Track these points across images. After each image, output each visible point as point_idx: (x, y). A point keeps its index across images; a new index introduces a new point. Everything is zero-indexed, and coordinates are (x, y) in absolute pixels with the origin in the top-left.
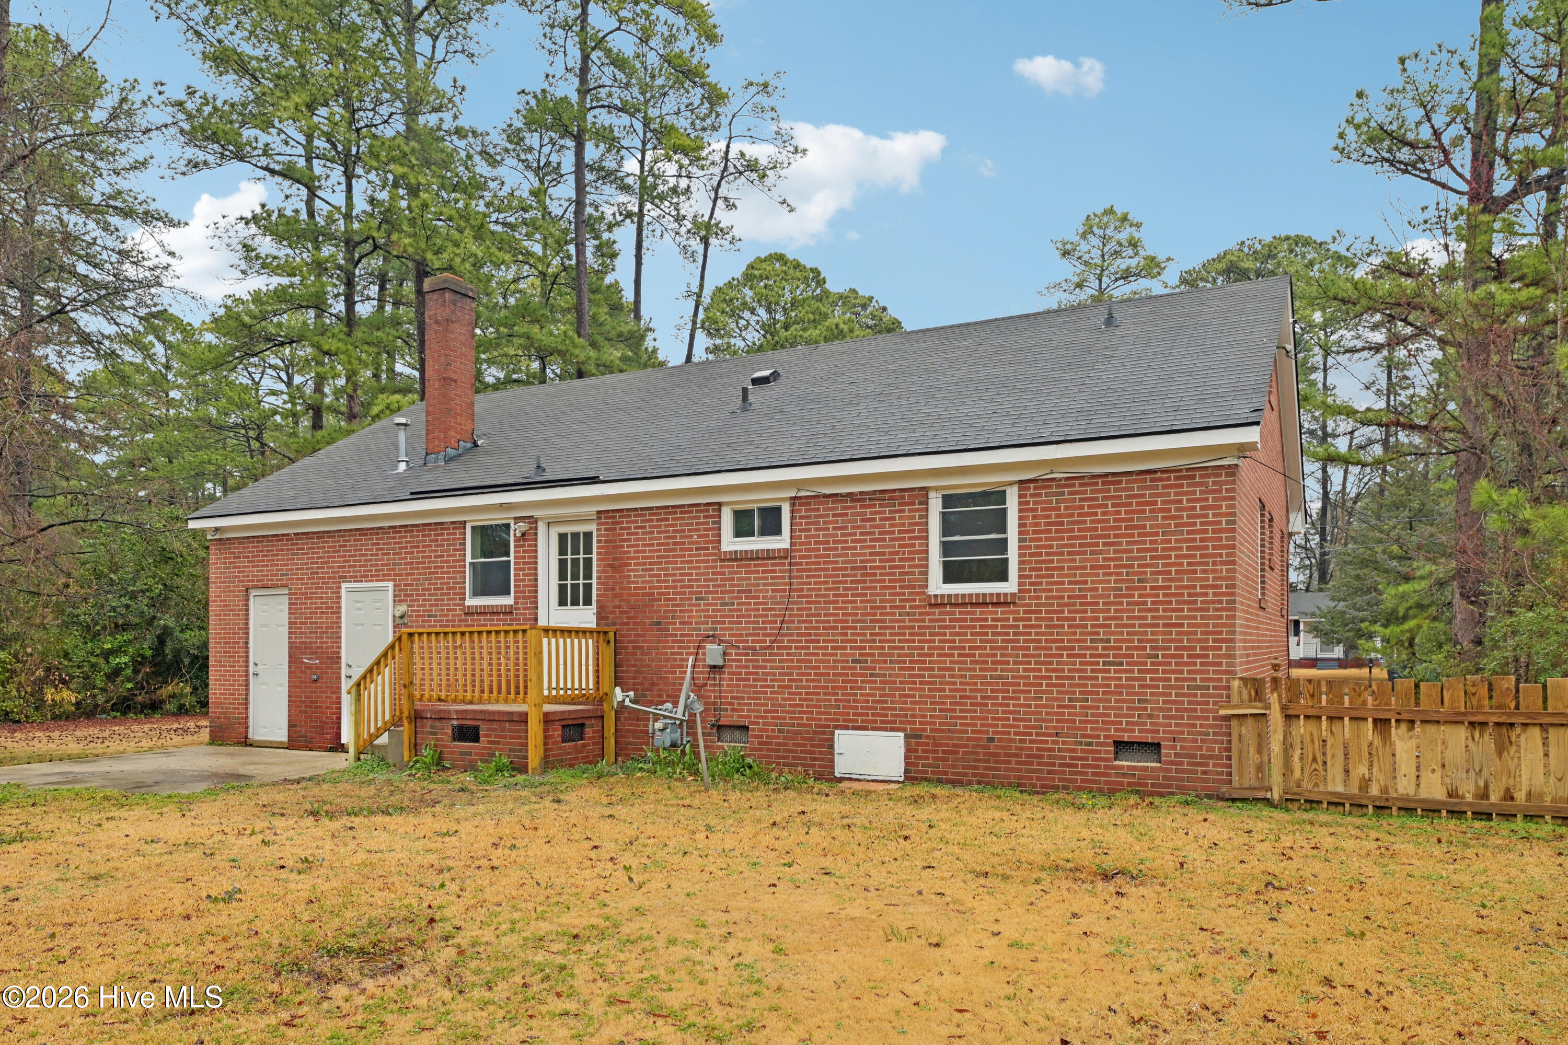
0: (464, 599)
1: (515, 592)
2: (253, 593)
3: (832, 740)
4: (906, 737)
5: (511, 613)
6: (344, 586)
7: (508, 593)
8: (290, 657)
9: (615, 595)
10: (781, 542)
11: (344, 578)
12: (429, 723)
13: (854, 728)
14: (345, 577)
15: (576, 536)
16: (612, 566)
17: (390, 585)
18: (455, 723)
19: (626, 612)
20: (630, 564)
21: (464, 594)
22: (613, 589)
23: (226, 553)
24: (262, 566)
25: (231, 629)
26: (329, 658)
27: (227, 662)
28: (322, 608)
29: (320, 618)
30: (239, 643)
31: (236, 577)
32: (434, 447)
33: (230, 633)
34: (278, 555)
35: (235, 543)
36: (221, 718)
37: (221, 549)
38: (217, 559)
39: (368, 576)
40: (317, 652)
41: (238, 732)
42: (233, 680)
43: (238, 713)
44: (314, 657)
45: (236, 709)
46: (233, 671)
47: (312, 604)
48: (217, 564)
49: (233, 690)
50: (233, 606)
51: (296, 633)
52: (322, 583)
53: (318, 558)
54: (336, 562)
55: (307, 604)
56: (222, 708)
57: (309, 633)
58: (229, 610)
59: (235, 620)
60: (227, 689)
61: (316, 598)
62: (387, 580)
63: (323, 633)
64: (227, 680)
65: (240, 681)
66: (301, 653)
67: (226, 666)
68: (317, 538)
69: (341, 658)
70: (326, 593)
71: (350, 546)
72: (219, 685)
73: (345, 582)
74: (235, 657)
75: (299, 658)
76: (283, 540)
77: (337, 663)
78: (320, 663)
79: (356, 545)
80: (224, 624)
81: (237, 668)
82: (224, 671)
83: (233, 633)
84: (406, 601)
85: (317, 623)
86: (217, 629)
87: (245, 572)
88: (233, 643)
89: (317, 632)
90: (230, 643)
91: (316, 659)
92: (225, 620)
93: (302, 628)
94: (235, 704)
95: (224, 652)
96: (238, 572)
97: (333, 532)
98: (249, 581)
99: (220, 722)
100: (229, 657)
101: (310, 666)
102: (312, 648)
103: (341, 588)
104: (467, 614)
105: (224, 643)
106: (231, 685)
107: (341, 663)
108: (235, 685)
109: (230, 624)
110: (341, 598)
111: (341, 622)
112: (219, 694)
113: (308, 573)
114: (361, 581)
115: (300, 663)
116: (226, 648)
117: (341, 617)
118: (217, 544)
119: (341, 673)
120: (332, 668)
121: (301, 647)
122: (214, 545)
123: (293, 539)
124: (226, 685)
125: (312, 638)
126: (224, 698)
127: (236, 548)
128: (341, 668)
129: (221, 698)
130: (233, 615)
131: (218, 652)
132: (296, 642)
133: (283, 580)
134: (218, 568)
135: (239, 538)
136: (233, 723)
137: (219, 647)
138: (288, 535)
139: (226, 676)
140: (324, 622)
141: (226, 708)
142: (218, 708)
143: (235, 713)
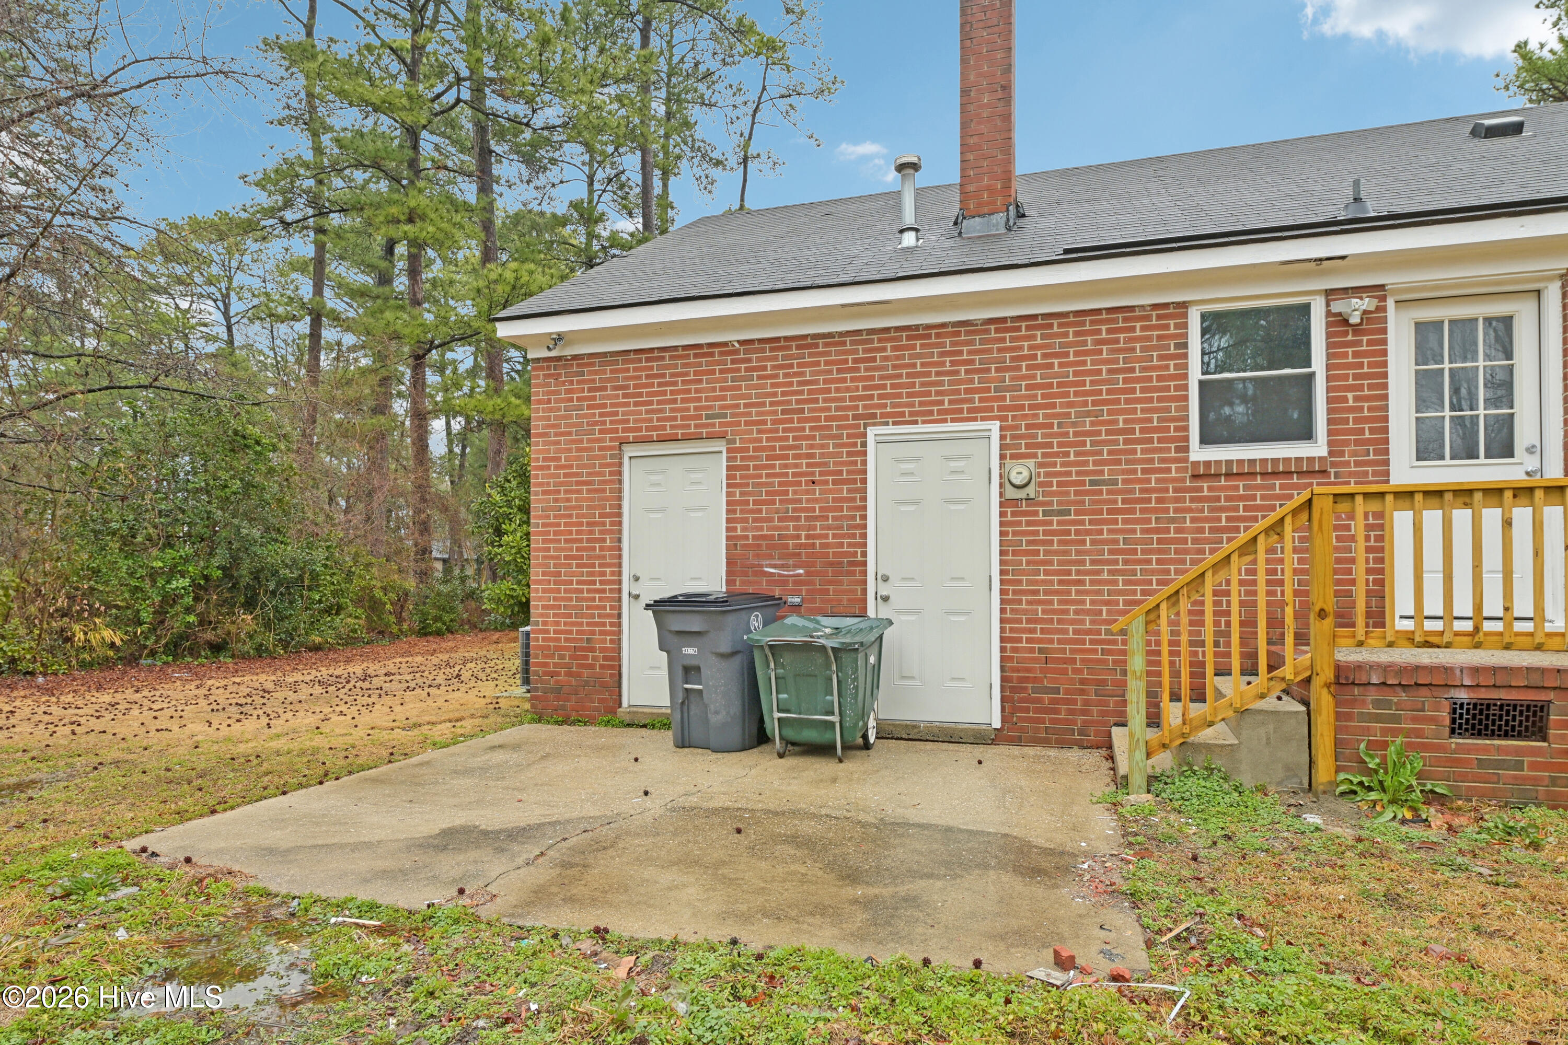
0: (1186, 449)
1: (1330, 433)
2: (629, 451)
5: (1323, 472)
6: (871, 432)
7: (1307, 434)
8: (730, 563)
11: (871, 418)
12: (1372, 695)
14: (874, 416)
15: (1463, 326)
17: (995, 426)
21: (1186, 439)
23: (572, 382)
24: (659, 402)
25: (583, 516)
26: (832, 564)
27: (573, 574)
28: (813, 474)
29: (807, 492)
30: (604, 540)
31: (596, 423)
32: (980, 205)
33: (581, 524)
34: (700, 381)
35: (593, 364)
36: (558, 674)
37: (560, 375)
38: (549, 393)
39: (931, 413)
40: (799, 554)
41: (601, 701)
42: (588, 608)
43: (602, 667)
44: (791, 562)
45: (594, 658)
46: (589, 591)
47: (786, 466)
48: (549, 401)
49: (588, 624)
50: (589, 474)
51: (745, 520)
52: (811, 428)
53: (800, 383)
54: (848, 389)
55: (773, 466)
56: (562, 657)
57: (780, 519)
58: (578, 483)
59: (592, 499)
60: (573, 624)
61: (796, 457)
62: (983, 419)
63: (816, 518)
64: (575, 607)
65: (604, 608)
66: (758, 556)
67: (571, 583)
68: (799, 347)
69: (865, 564)
70: (822, 446)
71: (886, 358)
72: (555, 615)
73: (874, 424)
74: (593, 566)
75: (753, 566)
76: (712, 354)
77: (853, 573)
78: (808, 573)
79: (898, 358)
80: (566, 508)
81: (598, 586)
82: (566, 591)
83: (588, 524)
84: (1034, 456)
85: (800, 501)
86: (548, 517)
87: (616, 413)
88: (589, 540)
89: (798, 519)
90: (581, 541)
91: (796, 566)
92: (568, 500)
93: (760, 511)
94: (593, 650)
95: (566, 557)
96: (601, 415)
97: (841, 334)
98: (624, 430)
99: (557, 681)
100: (578, 566)
101: (783, 581)
102: (786, 546)
103: (865, 435)
104: (1195, 477)
105: (566, 541)
106: (583, 616)
107: (865, 573)
108: (593, 616)
109: (581, 508)
110: (865, 453)
111: (864, 499)
112: (555, 632)
113: (775, 412)
114: (916, 422)
115: (755, 574)
116: (571, 549)
117: (865, 490)
118: (549, 368)
119: (865, 591)
120: (840, 583)
121: (759, 546)
122: (542, 368)
123: (736, 352)
124: (570, 616)
125: (787, 528)
126: (566, 640)
127: (596, 373)
128: (865, 582)
129: (559, 640)
130: (589, 491)
131: (552, 558)
132: (747, 537)
133: (714, 425)
134: (551, 410)
135: (604, 354)
136: (587, 683)
137: (556, 549)
138: (725, 344)
139: (571, 599)
140: (816, 501)
141: (571, 657)
142: (552, 656)
143: (592, 666)
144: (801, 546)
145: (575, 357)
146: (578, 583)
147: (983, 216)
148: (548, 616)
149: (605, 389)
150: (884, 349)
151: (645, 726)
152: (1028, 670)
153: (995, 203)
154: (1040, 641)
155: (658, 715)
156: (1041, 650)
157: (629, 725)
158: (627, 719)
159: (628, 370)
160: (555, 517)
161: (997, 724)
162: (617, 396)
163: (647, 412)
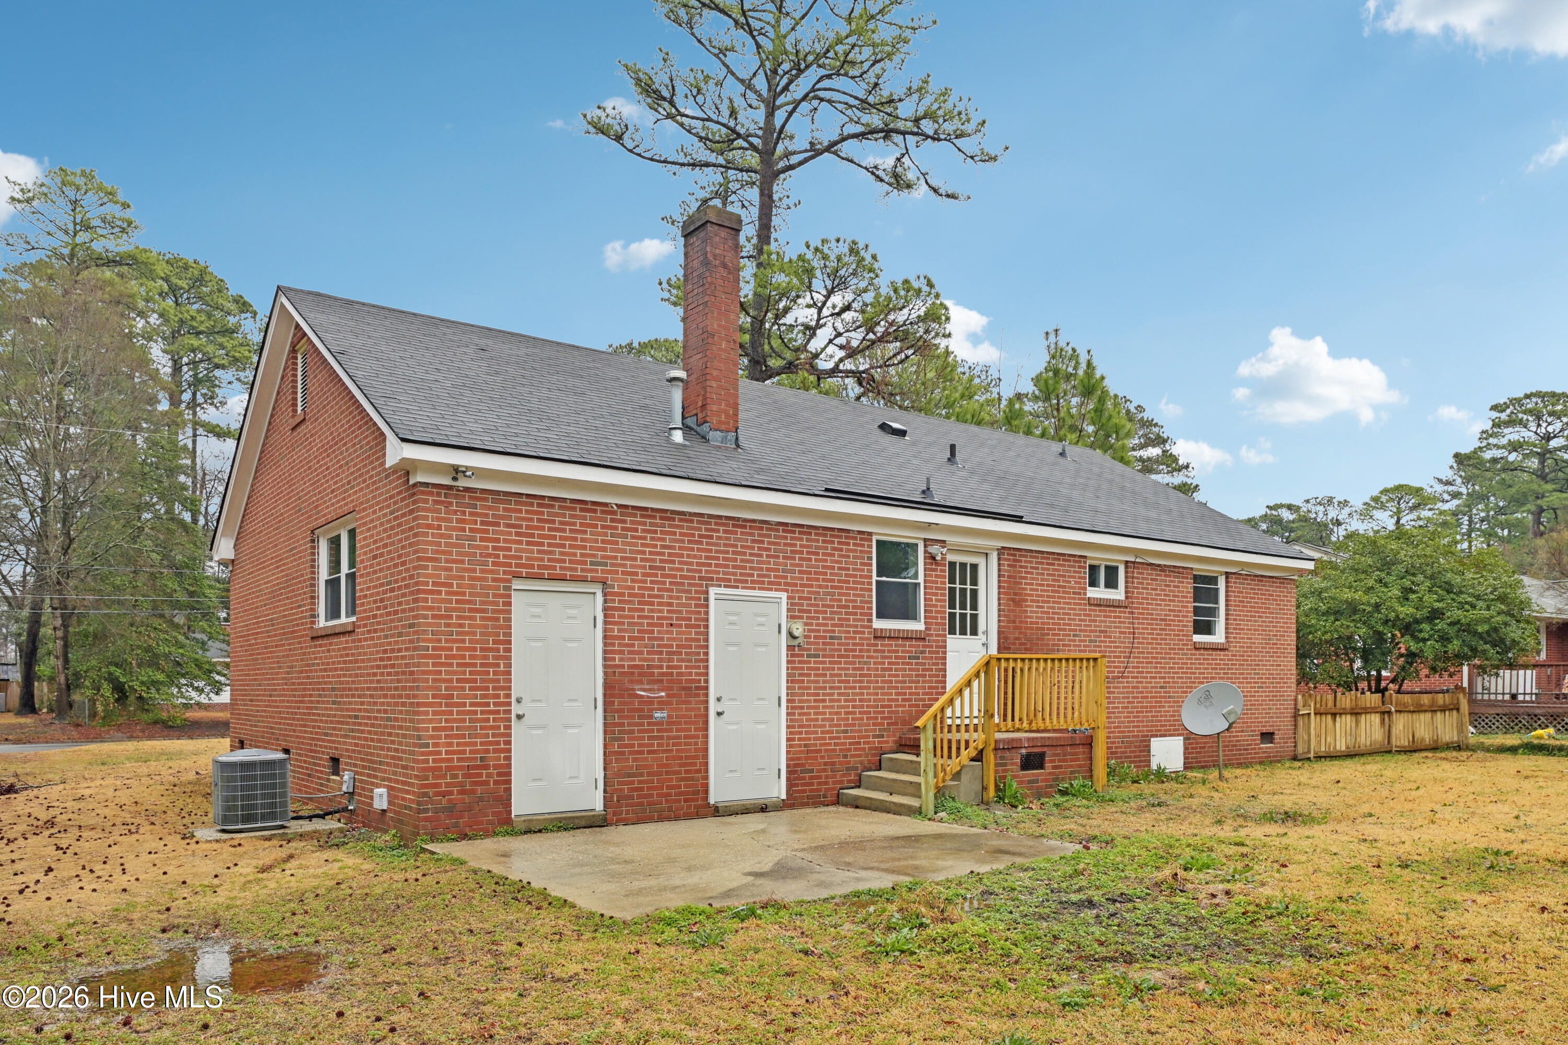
0: (870, 621)
1: (926, 617)
2: (517, 584)
3: (1149, 746)
4: (1185, 739)
5: (922, 639)
6: (713, 591)
7: (914, 617)
8: (609, 687)
9: (1015, 628)
10: (1118, 594)
11: (710, 581)
13: (1161, 736)
14: (712, 579)
15: (963, 567)
16: (1013, 600)
17: (784, 595)
18: (1024, 751)
19: (1024, 644)
20: (1026, 601)
21: (871, 614)
22: (1014, 622)
23: (464, 513)
24: (549, 545)
25: (477, 642)
26: (684, 689)
27: (467, 696)
28: (671, 618)
29: (668, 632)
30: (498, 665)
31: (489, 555)
32: (720, 422)
33: (475, 649)
34: (585, 532)
35: (486, 500)
36: (451, 793)
37: (451, 504)
38: (438, 519)
39: (746, 582)
40: (662, 681)
41: (494, 814)
42: (482, 728)
43: (496, 782)
44: (656, 687)
45: (488, 775)
46: (482, 712)
47: (652, 611)
48: (439, 527)
49: (482, 744)
50: (482, 603)
51: (622, 652)
52: (671, 583)
53: (663, 547)
54: (695, 557)
55: (643, 610)
56: (454, 776)
57: (649, 653)
58: (470, 610)
59: (486, 627)
60: (466, 744)
61: (660, 604)
62: (776, 590)
63: (674, 653)
64: (469, 728)
65: (499, 727)
66: (631, 682)
67: (464, 705)
68: (662, 518)
69: (707, 688)
70: (678, 598)
71: (719, 538)
72: (447, 736)
73: (712, 585)
74: (487, 689)
75: (628, 689)
76: (595, 511)
77: (698, 695)
78: (668, 696)
79: (727, 539)
80: (458, 633)
81: (492, 707)
82: (458, 713)
83: (482, 649)
84: (802, 618)
85: (662, 639)
86: (439, 641)
87: (510, 549)
88: (482, 665)
89: (661, 653)
90: (475, 665)
91: (659, 690)
92: (461, 626)
93: (633, 645)
94: (487, 767)
95: (458, 681)
96: (494, 548)
97: (691, 514)
98: (517, 565)
99: (449, 801)
100: (471, 689)
101: (650, 701)
102: (652, 674)
103: (707, 593)
104: (875, 637)
105: (459, 665)
106: (476, 736)
107: (707, 695)
108: (487, 736)
109: (474, 634)
110: (707, 606)
111: (707, 640)
112: (447, 753)
113: (644, 567)
114: (737, 587)
115: (630, 696)
116: (464, 673)
117: (707, 634)
118: (439, 494)
119: (707, 709)
120: (690, 702)
121: (633, 673)
122: (432, 494)
123: (615, 513)
124: (464, 736)
125: (653, 660)
126: (459, 760)
127: (489, 508)
128: (707, 702)
129: (452, 760)
130: (482, 618)
131: (444, 681)
132: (623, 666)
133: (597, 571)
134: (441, 536)
135: (498, 493)
136: (481, 799)
137: (447, 673)
138: (606, 505)
139: (464, 721)
140: (674, 639)
141: (464, 776)
142: (444, 777)
143: (486, 783)
144: (663, 674)
145: (467, 489)
146: (472, 705)
147: (721, 431)
148: (439, 737)
149: (498, 524)
150: (718, 531)
151: (540, 831)
152: (799, 759)
153: (728, 423)
154: (805, 739)
155: (552, 820)
156: (805, 746)
157: (526, 833)
158: (523, 827)
159: (520, 511)
160: (447, 641)
161: (784, 796)
162: (510, 534)
163: (539, 552)
